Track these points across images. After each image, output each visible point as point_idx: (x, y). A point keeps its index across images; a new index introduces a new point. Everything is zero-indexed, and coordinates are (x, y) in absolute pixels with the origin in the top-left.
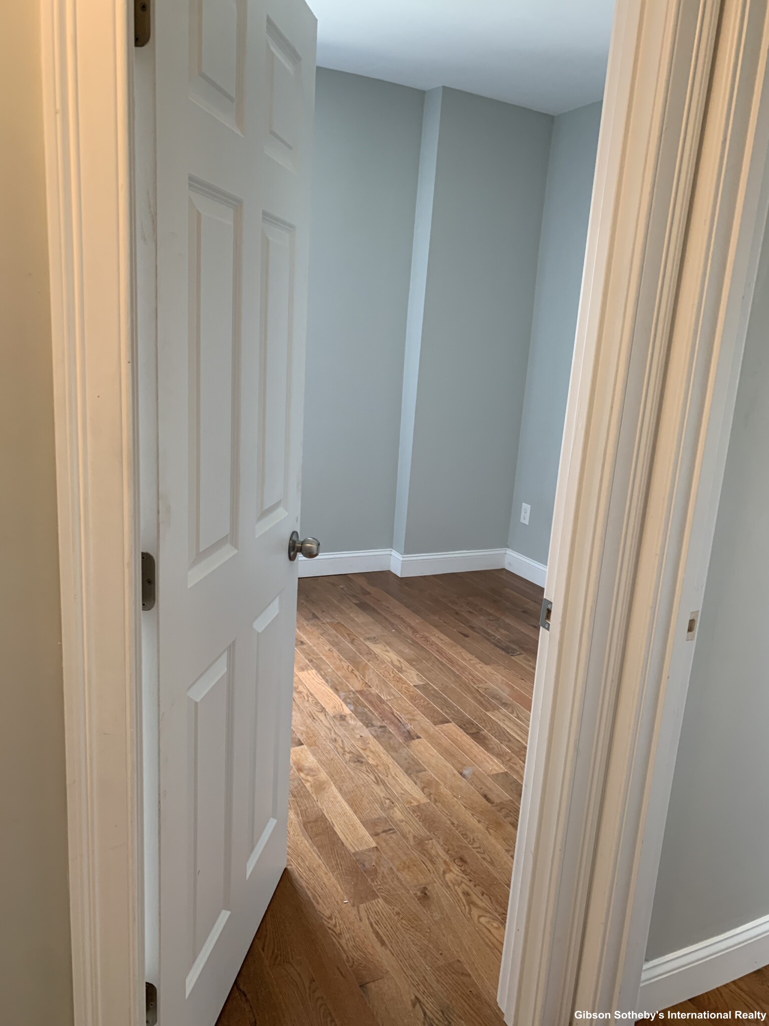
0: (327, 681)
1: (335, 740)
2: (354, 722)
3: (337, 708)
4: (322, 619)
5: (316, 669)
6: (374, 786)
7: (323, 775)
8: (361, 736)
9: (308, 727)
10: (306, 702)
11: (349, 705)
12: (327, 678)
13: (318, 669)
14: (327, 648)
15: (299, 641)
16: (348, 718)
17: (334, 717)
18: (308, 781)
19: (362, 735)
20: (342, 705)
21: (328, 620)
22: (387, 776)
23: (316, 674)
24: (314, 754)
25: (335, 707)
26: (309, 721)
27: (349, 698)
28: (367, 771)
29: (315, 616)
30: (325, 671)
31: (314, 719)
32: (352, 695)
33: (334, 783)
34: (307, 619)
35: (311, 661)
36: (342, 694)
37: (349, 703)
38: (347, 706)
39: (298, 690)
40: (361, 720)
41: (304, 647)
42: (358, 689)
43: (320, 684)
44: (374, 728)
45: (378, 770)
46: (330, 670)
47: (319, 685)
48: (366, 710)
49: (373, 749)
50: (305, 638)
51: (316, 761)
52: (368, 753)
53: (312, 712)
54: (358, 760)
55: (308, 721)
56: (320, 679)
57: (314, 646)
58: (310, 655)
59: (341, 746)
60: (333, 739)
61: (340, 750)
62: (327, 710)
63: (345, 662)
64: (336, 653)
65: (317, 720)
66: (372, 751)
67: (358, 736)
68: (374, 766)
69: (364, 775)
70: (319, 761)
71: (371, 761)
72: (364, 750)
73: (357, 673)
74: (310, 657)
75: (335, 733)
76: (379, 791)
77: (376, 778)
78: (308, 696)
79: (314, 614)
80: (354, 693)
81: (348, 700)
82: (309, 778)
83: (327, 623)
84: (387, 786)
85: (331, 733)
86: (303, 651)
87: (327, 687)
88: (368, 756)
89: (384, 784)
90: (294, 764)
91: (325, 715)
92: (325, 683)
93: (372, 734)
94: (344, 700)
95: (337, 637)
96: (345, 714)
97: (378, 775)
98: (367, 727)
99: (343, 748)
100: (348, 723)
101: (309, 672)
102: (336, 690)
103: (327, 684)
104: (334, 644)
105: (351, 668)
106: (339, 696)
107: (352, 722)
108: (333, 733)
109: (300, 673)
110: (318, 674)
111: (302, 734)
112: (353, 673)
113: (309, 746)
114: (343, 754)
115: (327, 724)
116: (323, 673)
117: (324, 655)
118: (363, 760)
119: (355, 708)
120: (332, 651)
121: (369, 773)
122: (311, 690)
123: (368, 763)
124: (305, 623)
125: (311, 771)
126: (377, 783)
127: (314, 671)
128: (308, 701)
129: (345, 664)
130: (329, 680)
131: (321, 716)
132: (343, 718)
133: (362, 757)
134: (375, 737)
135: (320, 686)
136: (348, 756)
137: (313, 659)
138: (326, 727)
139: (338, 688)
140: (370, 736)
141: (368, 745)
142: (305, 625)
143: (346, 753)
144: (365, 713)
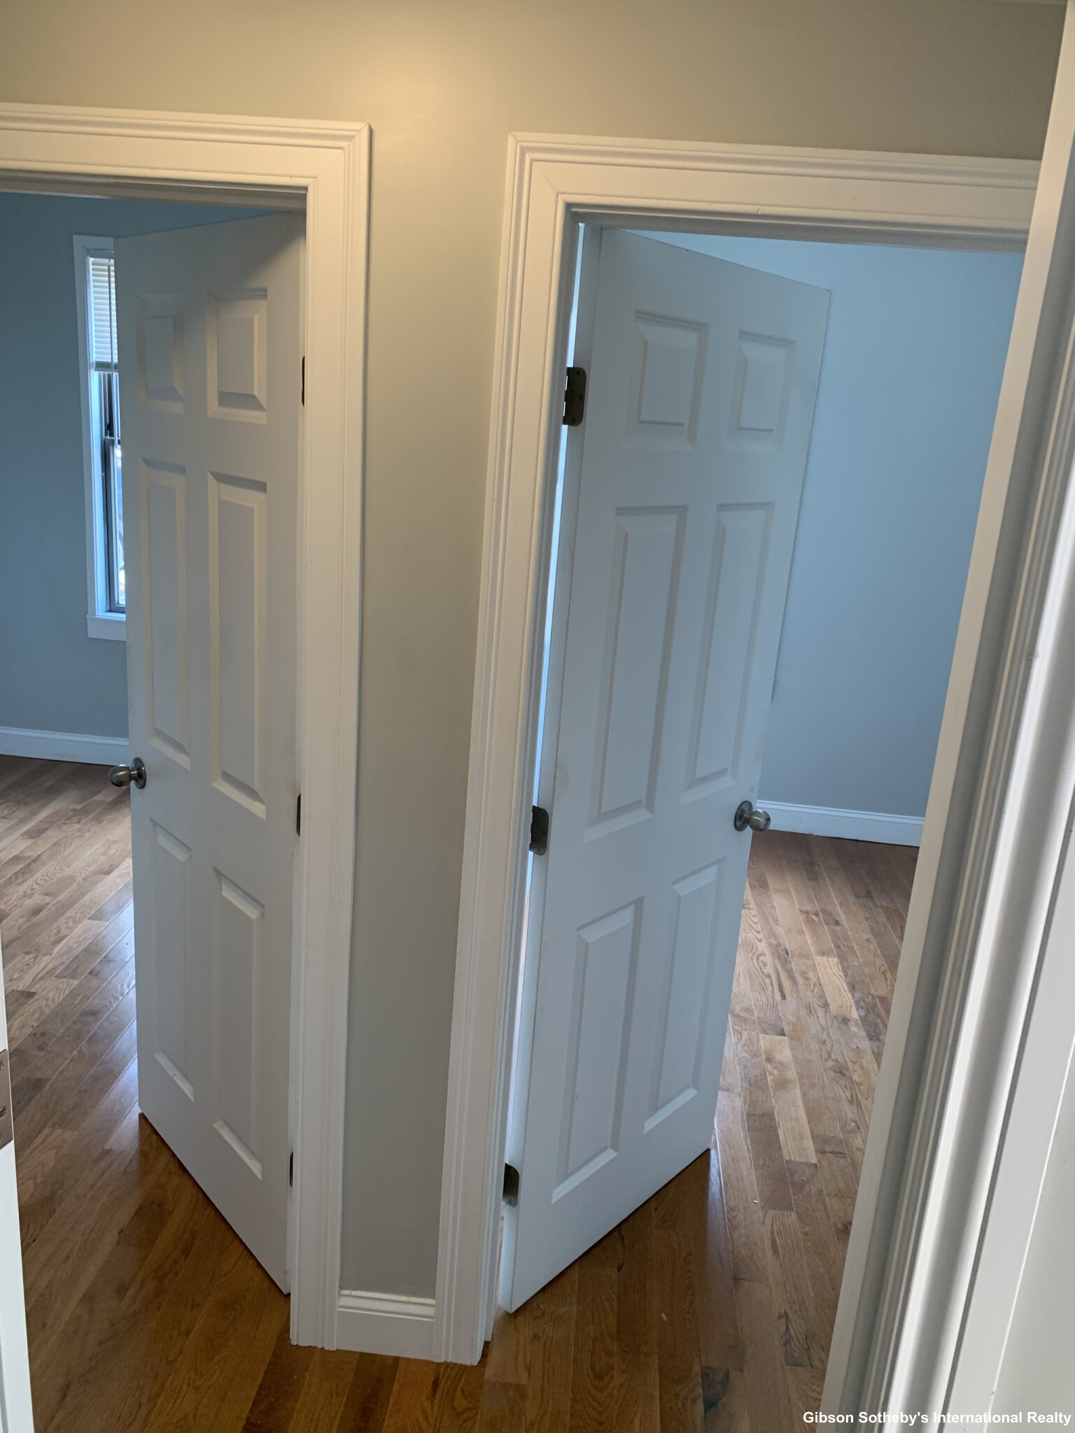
0: (846, 975)
1: (824, 1042)
2: (857, 1030)
3: (844, 1009)
4: (876, 900)
5: (839, 958)
6: (845, 1103)
7: (792, 1074)
8: (858, 1048)
9: (798, 1019)
10: (810, 991)
11: (860, 1010)
12: (849, 972)
13: (842, 959)
14: (865, 937)
15: (834, 919)
16: (851, 1024)
17: (835, 1017)
18: (772, 1074)
19: (860, 1047)
20: (851, 1007)
21: (884, 904)
22: (867, 1099)
23: (837, 963)
24: (793, 1049)
25: (842, 1007)
26: (803, 1013)
27: (864, 1001)
28: (846, 1087)
29: (869, 895)
30: (850, 964)
31: (811, 1012)
32: (870, 999)
33: (800, 1086)
34: (857, 897)
35: (838, 947)
36: (858, 995)
37: (862, 1008)
38: (857, 1009)
39: (806, 976)
40: (866, 1030)
41: (838, 928)
42: (880, 995)
43: (836, 976)
44: (877, 1043)
45: (859, 1089)
46: (856, 964)
47: (834, 977)
48: (879, 1020)
49: (865, 1065)
50: (843, 918)
51: (791, 1056)
52: (857, 1067)
53: (811, 1004)
54: (841, 1071)
55: (801, 1013)
56: (839, 970)
57: (850, 930)
58: (839, 939)
59: (829, 1050)
60: (823, 1040)
61: (824, 1054)
62: (831, 1007)
63: (881, 959)
64: (874, 945)
65: (813, 1015)
66: (862, 1068)
67: (855, 1047)
68: (857, 1083)
69: (840, 1088)
70: (794, 1057)
71: (855, 1077)
72: (854, 1063)
73: (889, 975)
74: (839, 943)
75: (828, 1035)
76: (850, 1112)
77: (852, 1096)
78: (815, 986)
79: (869, 892)
80: (873, 997)
81: (862, 1004)
82: (775, 1072)
83: (881, 906)
84: (861, 1108)
85: (822, 1034)
86: (833, 933)
87: (842, 981)
88: (855, 1071)
89: (859, 1105)
90: (765, 1053)
91: (826, 1012)
92: (843, 976)
93: (872, 1050)
94: (857, 1003)
95: (885, 926)
96: (849, 1018)
97: (856, 1094)
98: (871, 1039)
99: (829, 1055)
100: (849, 1028)
101: (830, 959)
102: (853, 988)
103: (844, 978)
104: (875, 933)
105: (885, 967)
106: (853, 996)
107: (854, 1029)
108: (825, 1033)
109: (817, 957)
110: (839, 964)
111: (789, 1024)
112: (885, 975)
113: (791, 1039)
114: (826, 1060)
115: (822, 1021)
116: (846, 964)
117: (857, 944)
118: (847, 1073)
119: (866, 1016)
120: (871, 942)
121: (847, 1089)
122: (821, 979)
123: (851, 1078)
124: (852, 900)
125: (781, 1066)
126: (851, 1102)
127: (836, 960)
128: (812, 991)
129: (880, 961)
130: (850, 975)
131: (821, 1013)
132: (845, 1021)
133: (847, 1069)
134: (874, 1053)
135: (836, 978)
136: (830, 1063)
137: (842, 946)
138: (820, 1024)
139: (857, 987)
140: (869, 1051)
141: (862, 1060)
142: (851, 903)
143: (830, 1060)
144: (876, 1024)
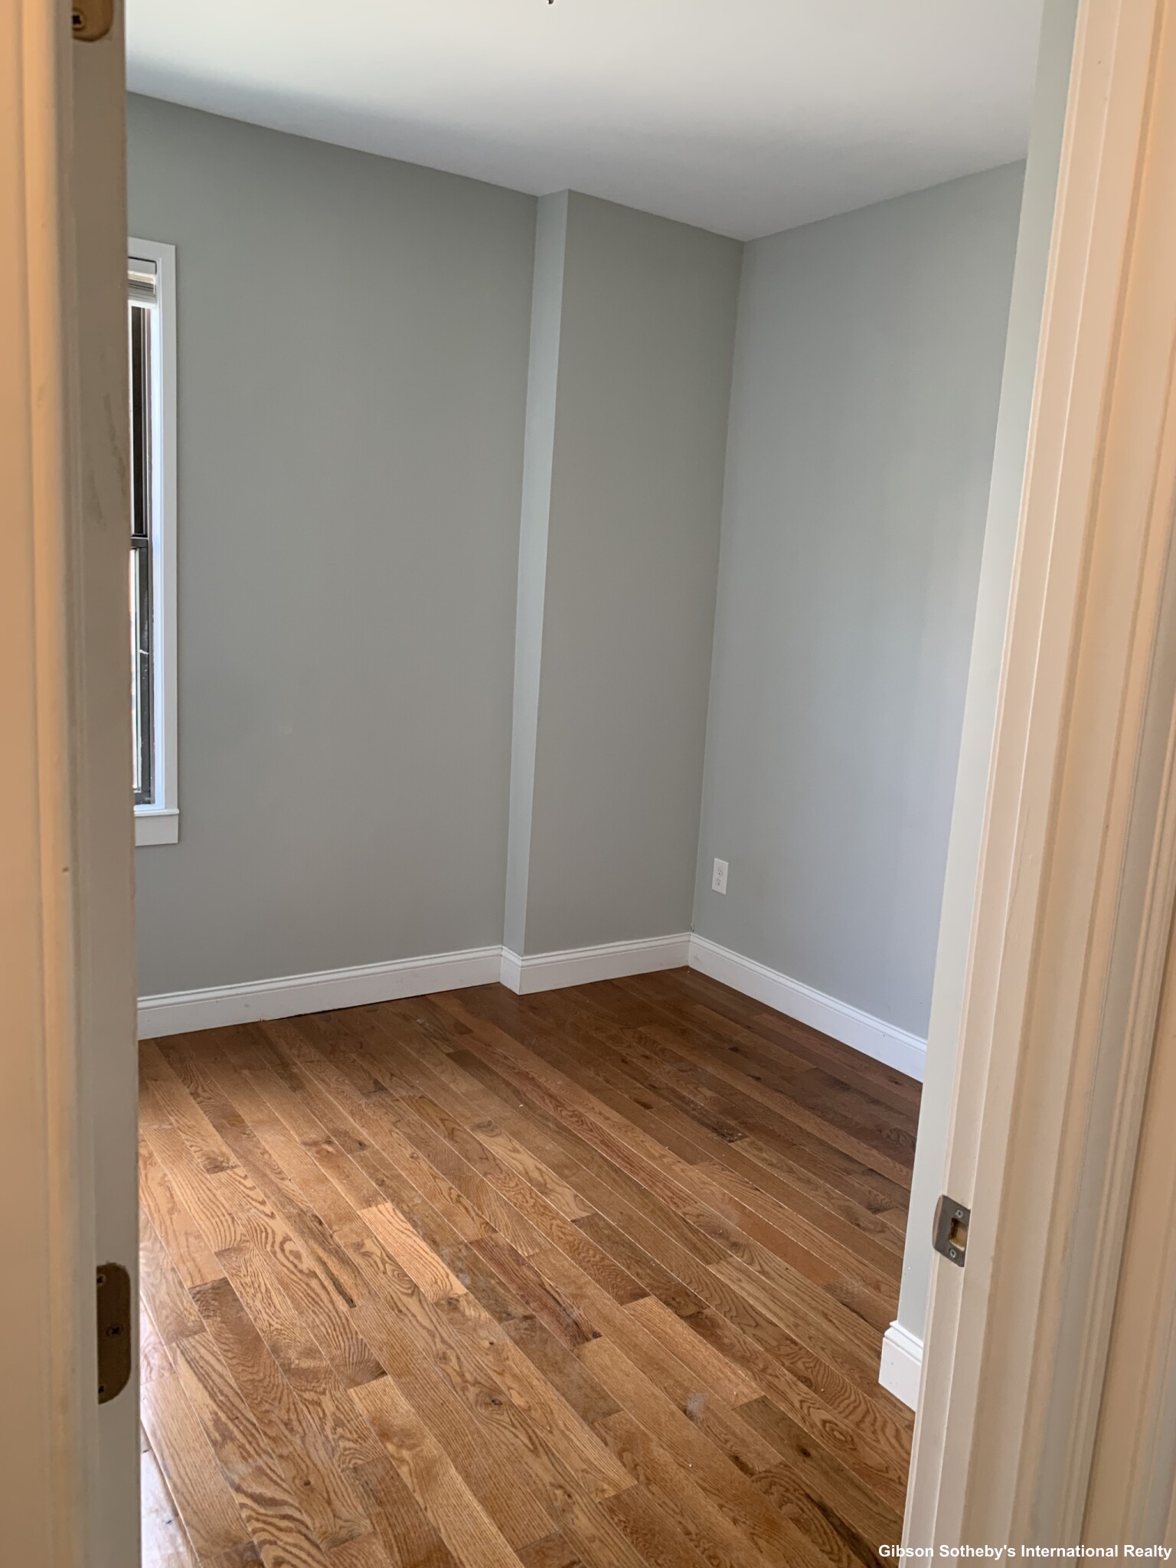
0: (415, 1226)
1: (444, 1358)
2: (474, 1311)
3: (439, 1283)
4: (392, 1091)
5: (392, 1201)
6: (529, 1458)
7: (431, 1446)
8: (491, 1344)
9: (390, 1332)
10: (381, 1275)
11: (460, 1275)
12: (415, 1218)
13: (398, 1201)
14: (407, 1154)
15: (356, 1141)
16: (463, 1304)
17: (437, 1304)
18: (402, 1461)
19: (495, 1341)
20: (447, 1277)
21: (404, 1093)
22: (551, 1432)
23: (394, 1210)
24: (409, 1396)
25: (436, 1283)
26: (391, 1317)
27: (459, 1259)
28: (513, 1425)
29: (379, 1087)
30: (410, 1205)
31: (400, 1311)
32: (464, 1252)
33: (454, 1461)
34: (367, 1095)
35: (381, 1183)
36: (446, 1251)
37: (461, 1271)
38: (457, 1276)
39: (363, 1250)
40: (487, 1307)
41: (366, 1153)
42: (472, 1239)
43: (402, 1232)
44: (511, 1322)
45: (531, 1418)
46: (418, 1201)
47: (401, 1234)
48: (493, 1282)
49: (517, 1371)
50: (365, 1134)
51: (413, 1410)
52: (509, 1380)
53: (394, 1295)
54: (494, 1399)
55: (389, 1319)
56: (402, 1221)
57: (383, 1150)
58: (378, 1170)
59: (458, 1369)
60: (441, 1355)
61: (457, 1379)
62: (422, 1289)
63: (444, 1180)
64: (425, 1164)
65: (405, 1315)
66: (514, 1376)
67: (486, 1344)
68: (524, 1410)
69: (507, 1433)
70: (418, 1408)
71: (518, 1400)
72: (501, 1374)
73: (465, 1201)
74: (380, 1176)
75: (443, 1341)
76: (539, 1469)
77: (530, 1438)
78: (383, 1260)
79: (376, 1082)
80: (466, 1246)
81: (459, 1264)
82: (405, 1454)
83: (403, 1099)
84: (553, 1454)
85: (435, 1343)
86: (365, 1163)
87: (415, 1238)
88: (510, 1388)
89: (548, 1451)
90: (373, 1423)
91: (420, 1301)
92: (412, 1229)
93: (511, 1338)
94: (451, 1265)
95: (422, 1127)
96: (455, 1296)
97: (534, 1432)
98: (500, 1320)
99: (462, 1375)
100: (463, 1315)
101: (381, 1207)
102: (434, 1244)
103: (415, 1232)
104: (419, 1142)
105: (455, 1192)
106: (441, 1256)
107: (470, 1312)
108: (438, 1340)
109: (365, 1211)
110: (397, 1211)
111: (381, 1349)
112: (460, 1202)
113: (398, 1376)
114: (464, 1389)
115: (426, 1322)
116: (405, 1208)
117: (404, 1168)
118: (501, 1398)
119: (473, 1281)
120: (418, 1157)
121: (516, 1428)
122: (389, 1250)
123: (512, 1405)
124: (363, 1102)
125: (407, 1438)
126: (535, 1451)
127: (389, 1205)
128: (385, 1273)
129: (444, 1184)
130: (419, 1223)
131: (412, 1304)
132: (452, 1304)
133: (501, 1392)
134: (516, 1343)
135: (404, 1236)
136: (472, 1392)
137: (385, 1179)
138: (424, 1327)
139: (437, 1238)
140: (508, 1341)
141: (507, 1362)
142: (363, 1106)
143: (469, 1385)
144: (493, 1290)
